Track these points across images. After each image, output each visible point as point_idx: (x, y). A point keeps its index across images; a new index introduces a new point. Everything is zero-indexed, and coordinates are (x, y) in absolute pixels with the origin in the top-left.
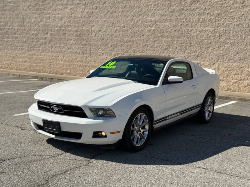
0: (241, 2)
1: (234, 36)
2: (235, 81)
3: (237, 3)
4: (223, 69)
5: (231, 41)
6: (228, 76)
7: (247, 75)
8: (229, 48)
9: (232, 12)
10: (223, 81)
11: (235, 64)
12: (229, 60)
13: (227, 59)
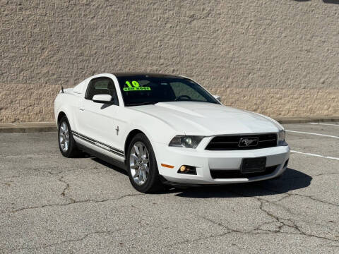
0: (19, 3)
1: (14, 47)
2: (23, 108)
3: (12, 3)
4: (4, 92)
5: (11, 55)
6: (12, 102)
7: (37, 99)
8: (9, 64)
9: (6, 15)
10: (6, 109)
11: (20, 85)
12: (12, 80)
13: (9, 78)
